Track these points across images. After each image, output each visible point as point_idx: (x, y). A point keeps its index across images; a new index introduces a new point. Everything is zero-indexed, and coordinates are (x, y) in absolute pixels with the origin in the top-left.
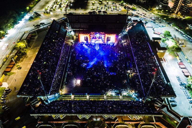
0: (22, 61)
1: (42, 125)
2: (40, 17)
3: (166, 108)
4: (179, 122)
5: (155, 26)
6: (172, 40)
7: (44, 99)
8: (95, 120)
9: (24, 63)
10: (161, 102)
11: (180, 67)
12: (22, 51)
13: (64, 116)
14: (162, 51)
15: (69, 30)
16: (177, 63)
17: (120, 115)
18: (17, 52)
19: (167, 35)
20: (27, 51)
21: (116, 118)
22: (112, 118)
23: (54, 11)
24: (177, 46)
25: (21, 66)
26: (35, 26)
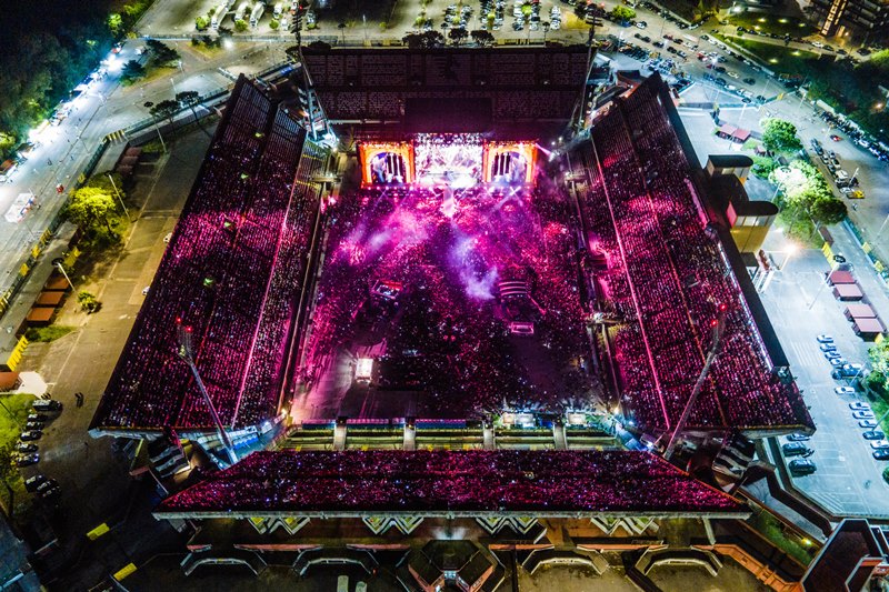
0: (102, 273)
1: (209, 560)
2: (173, 63)
3: (764, 482)
4: (823, 542)
5: (724, 99)
6: (801, 165)
7: (212, 445)
8: (441, 536)
9: (110, 282)
10: (745, 454)
11: (836, 293)
12: (98, 229)
13: (304, 519)
14: (752, 221)
15: (318, 127)
16: (823, 277)
17: (557, 516)
18: (78, 231)
19: (783, 140)
20: (122, 229)
21: (537, 529)
22: (520, 529)
23: (241, 31)
24: (826, 194)
25: (98, 300)
26: (154, 106)
